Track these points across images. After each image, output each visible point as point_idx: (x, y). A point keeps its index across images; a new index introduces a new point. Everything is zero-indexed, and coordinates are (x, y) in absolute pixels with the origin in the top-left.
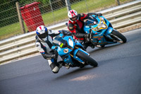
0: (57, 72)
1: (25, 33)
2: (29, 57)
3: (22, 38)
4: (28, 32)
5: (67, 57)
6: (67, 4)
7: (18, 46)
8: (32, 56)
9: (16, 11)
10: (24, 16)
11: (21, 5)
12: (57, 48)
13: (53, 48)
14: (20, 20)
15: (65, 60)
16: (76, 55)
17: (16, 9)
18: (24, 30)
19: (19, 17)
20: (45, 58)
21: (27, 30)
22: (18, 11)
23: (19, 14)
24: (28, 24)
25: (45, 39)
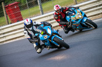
0: (40, 53)
1: (8, 24)
2: (11, 41)
3: (7, 28)
4: (11, 23)
5: (47, 42)
6: (39, 4)
7: (4, 34)
8: (14, 40)
9: (2, 9)
10: (8, 12)
11: (5, 4)
12: (39, 35)
13: (36, 35)
14: (5, 15)
15: (46, 44)
16: (53, 40)
17: (2, 7)
18: (8, 22)
19: (4, 13)
20: (31, 42)
21: (10, 22)
22: (4, 9)
23: (4, 11)
24: (11, 18)
25: (31, 29)
